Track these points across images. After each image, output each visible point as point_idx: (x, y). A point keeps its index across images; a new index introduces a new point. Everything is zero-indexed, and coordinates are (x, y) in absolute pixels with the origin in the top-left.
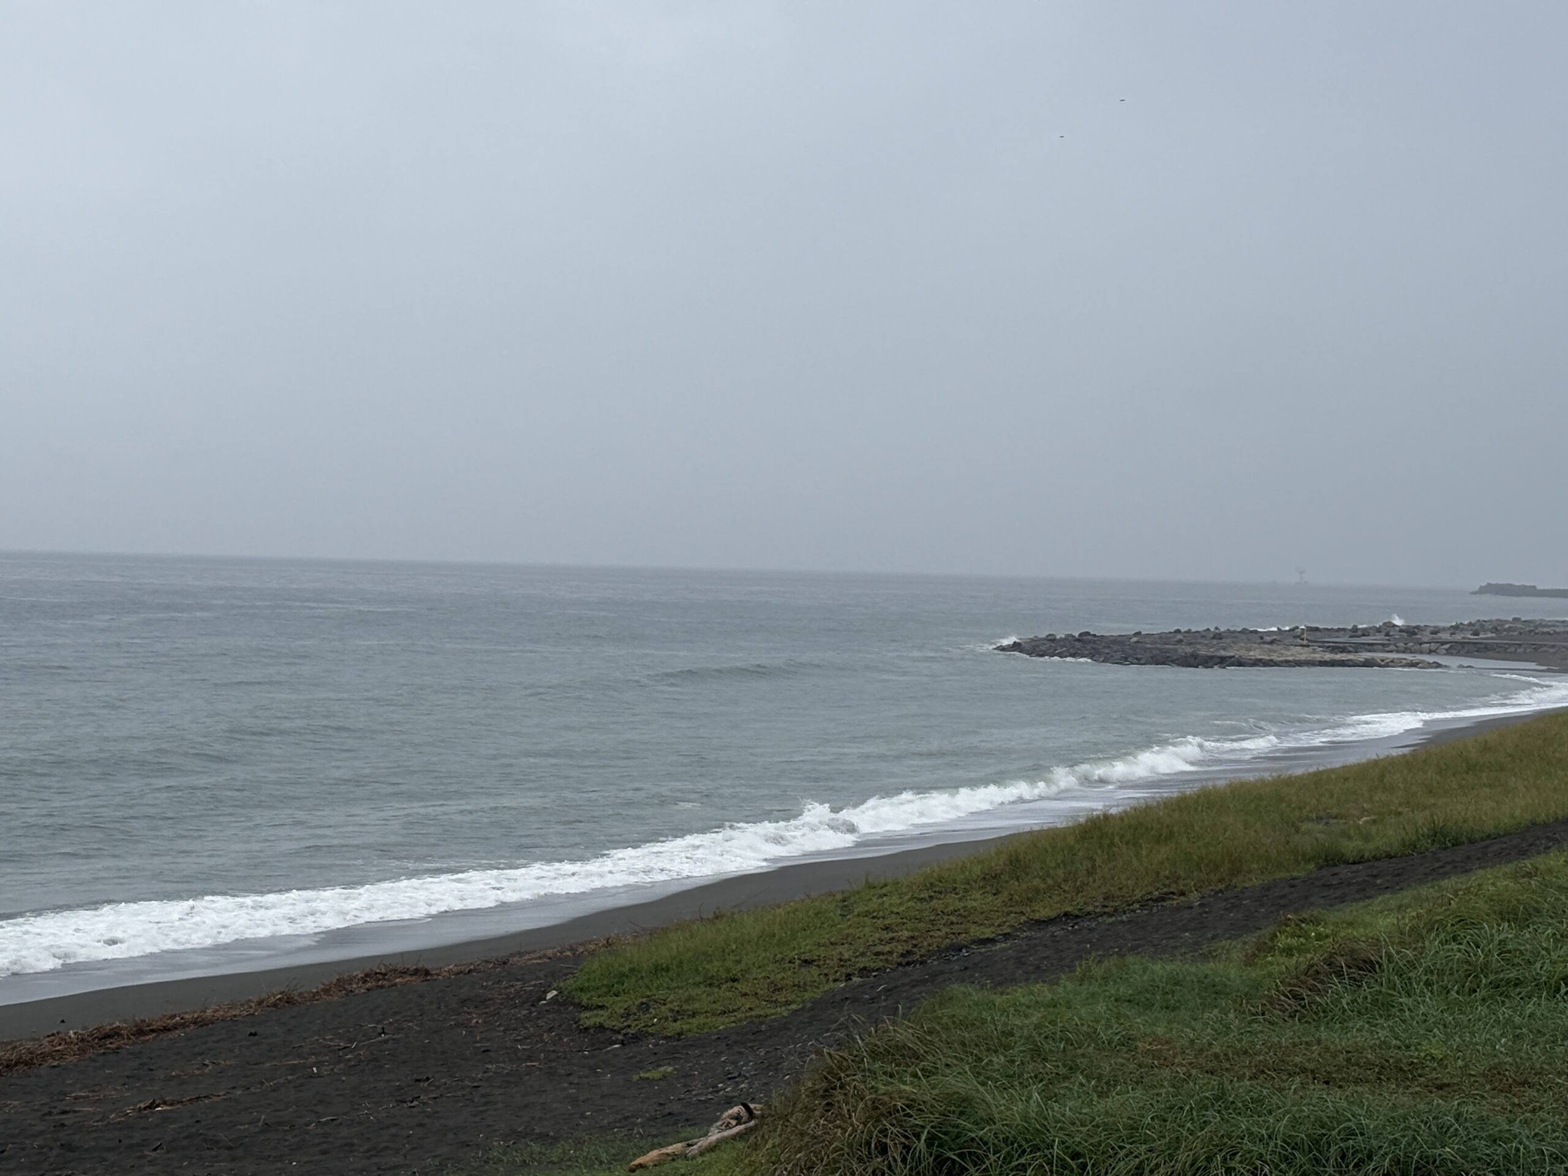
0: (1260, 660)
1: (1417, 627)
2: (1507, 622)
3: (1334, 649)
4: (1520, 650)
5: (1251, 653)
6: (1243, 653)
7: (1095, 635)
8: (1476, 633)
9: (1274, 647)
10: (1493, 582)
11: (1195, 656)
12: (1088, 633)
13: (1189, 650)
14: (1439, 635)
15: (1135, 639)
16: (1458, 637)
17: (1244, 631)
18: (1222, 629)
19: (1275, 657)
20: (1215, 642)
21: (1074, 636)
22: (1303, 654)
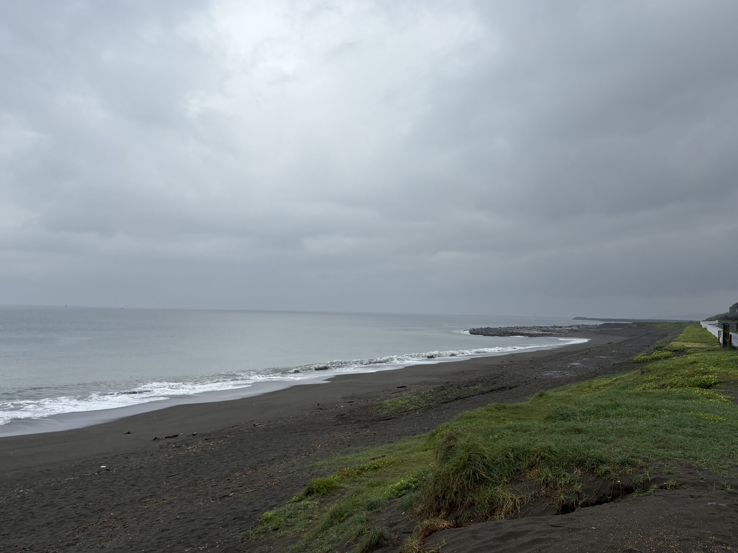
0: (527, 333)
2: (581, 325)
3: (543, 331)
4: (584, 331)
6: (523, 332)
9: (530, 331)
10: (578, 316)
13: (511, 331)
15: (499, 329)
16: (570, 328)
17: (523, 327)
18: (519, 326)
19: (530, 333)
20: (517, 329)
22: (536, 332)
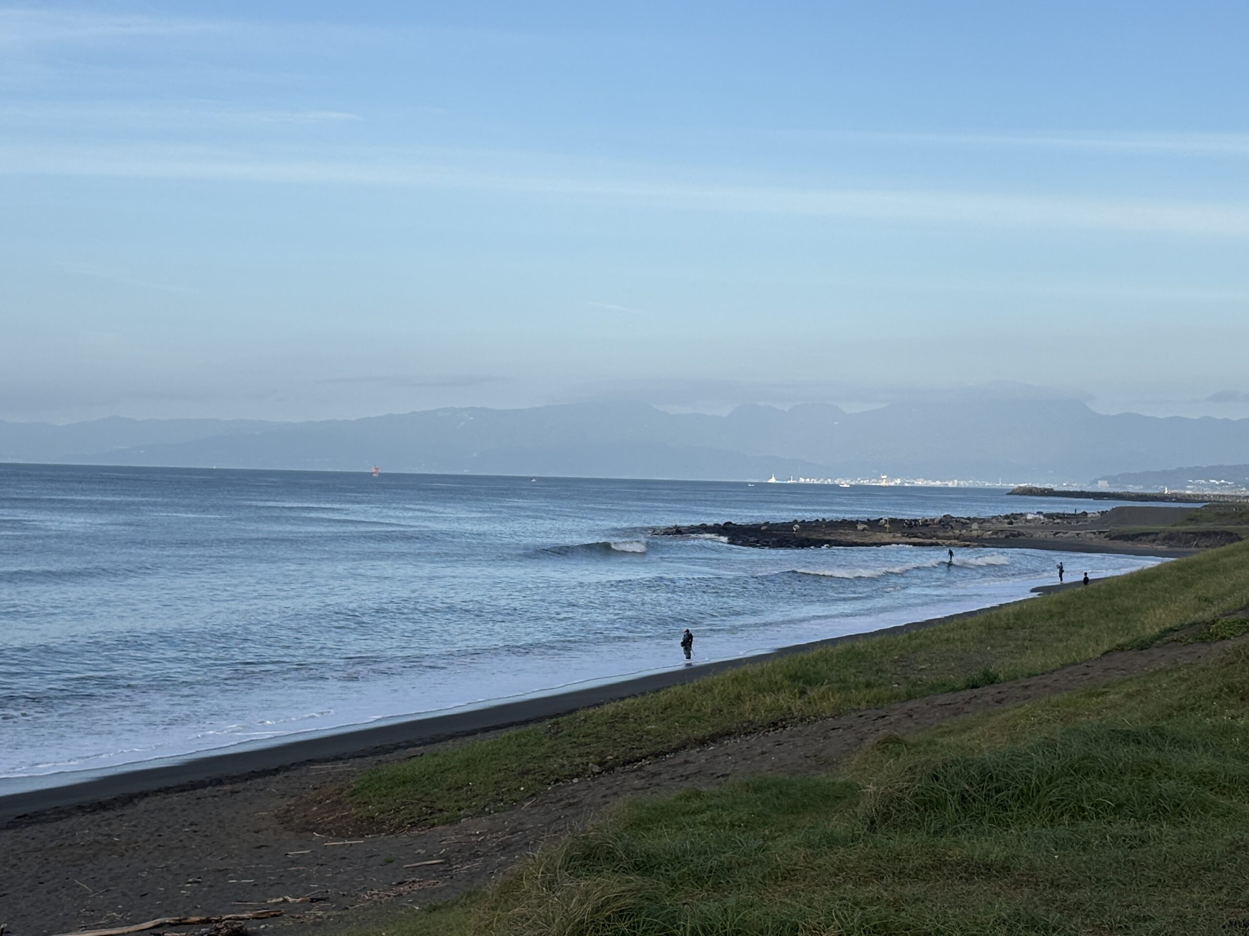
0: (856, 542)
1: (969, 519)
5: (849, 538)
6: (843, 538)
7: (735, 525)
8: (1011, 523)
9: (866, 533)
11: (808, 540)
12: (730, 523)
13: (804, 535)
14: (984, 524)
15: (764, 528)
16: (1000, 526)
18: (828, 520)
19: (865, 540)
20: (822, 529)
21: (719, 525)
22: (887, 538)
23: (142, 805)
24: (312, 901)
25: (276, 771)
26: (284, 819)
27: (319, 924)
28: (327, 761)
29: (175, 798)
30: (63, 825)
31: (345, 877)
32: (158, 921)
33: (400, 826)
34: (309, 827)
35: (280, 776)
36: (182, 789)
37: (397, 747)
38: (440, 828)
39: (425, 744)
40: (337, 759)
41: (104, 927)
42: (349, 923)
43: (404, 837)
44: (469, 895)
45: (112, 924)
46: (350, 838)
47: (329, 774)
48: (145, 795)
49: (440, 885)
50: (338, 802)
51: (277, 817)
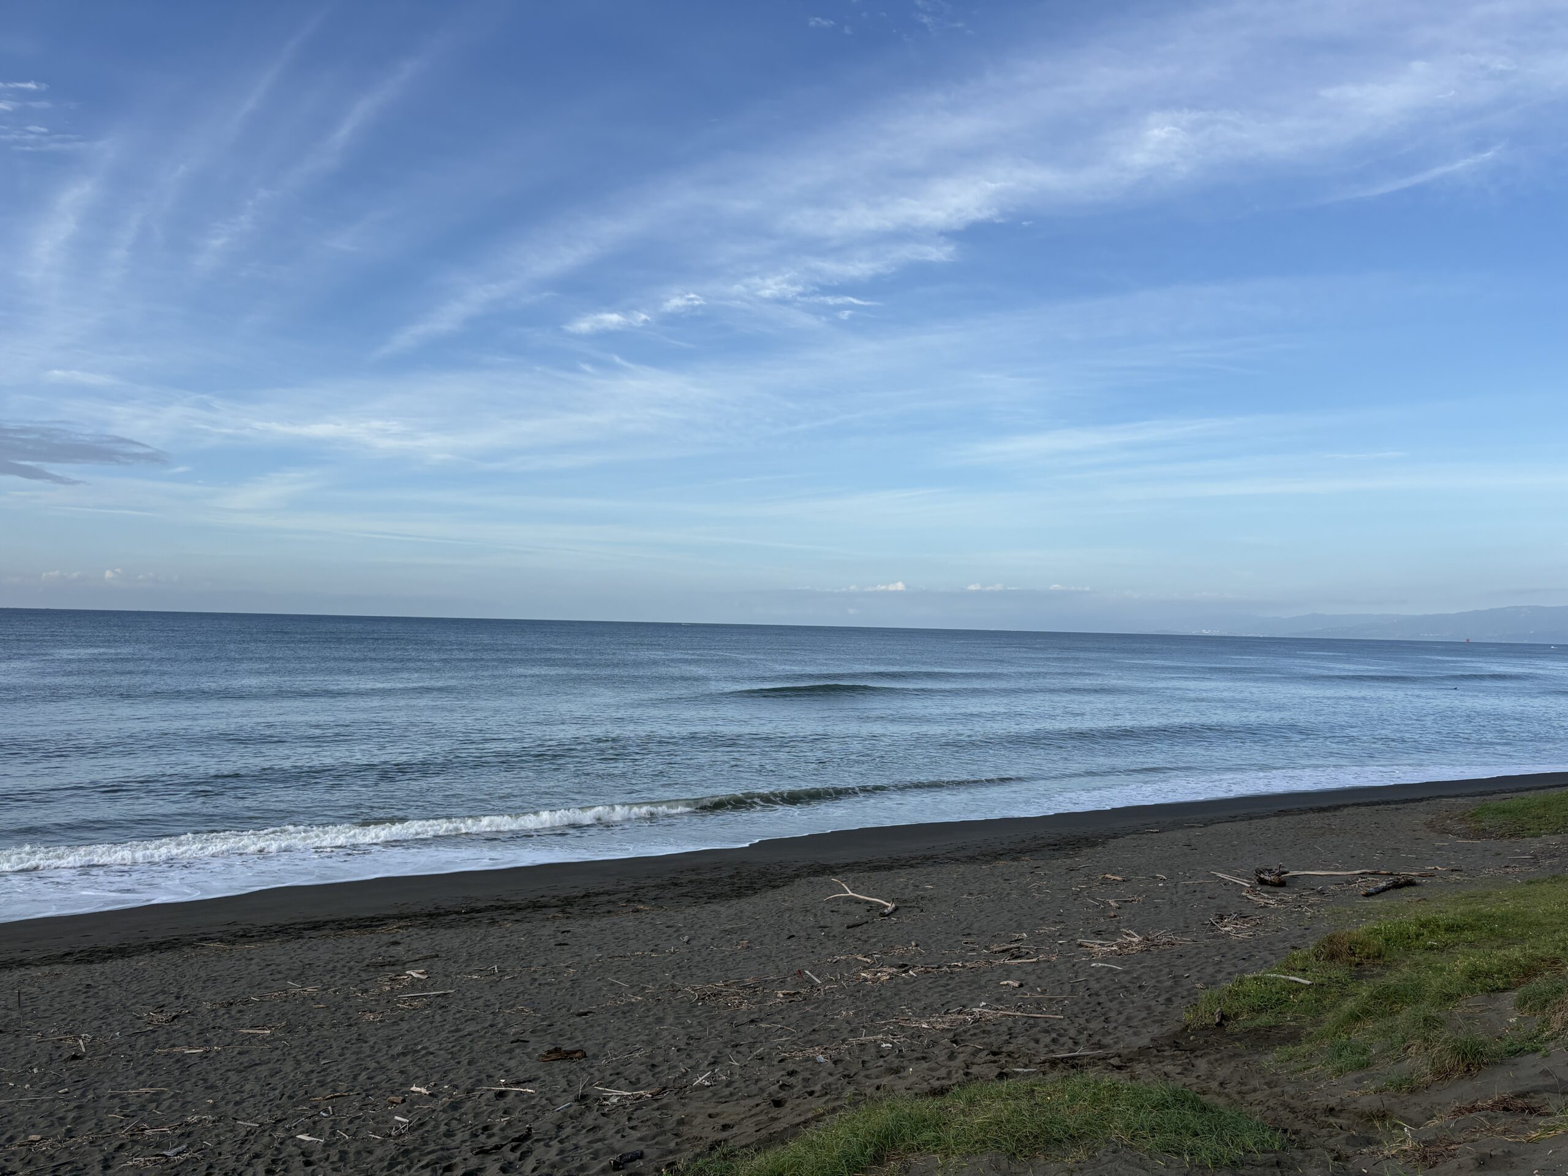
23: (1346, 811)
24: (1452, 870)
25: (1421, 800)
26: (1430, 825)
27: (1458, 884)
28: (1451, 797)
29: (1363, 809)
30: (1303, 817)
31: (1471, 860)
32: (1363, 871)
33: (1503, 836)
34: (1445, 831)
35: (1424, 803)
36: (1367, 805)
37: (1495, 793)
38: (1528, 839)
39: (1513, 792)
40: (1457, 796)
41: (1332, 870)
42: (1476, 885)
43: (1506, 842)
44: (1554, 877)
45: (1337, 869)
46: (1471, 839)
47: (1454, 804)
48: (1346, 806)
49: (1533, 870)
50: (1463, 819)
51: (1425, 824)
